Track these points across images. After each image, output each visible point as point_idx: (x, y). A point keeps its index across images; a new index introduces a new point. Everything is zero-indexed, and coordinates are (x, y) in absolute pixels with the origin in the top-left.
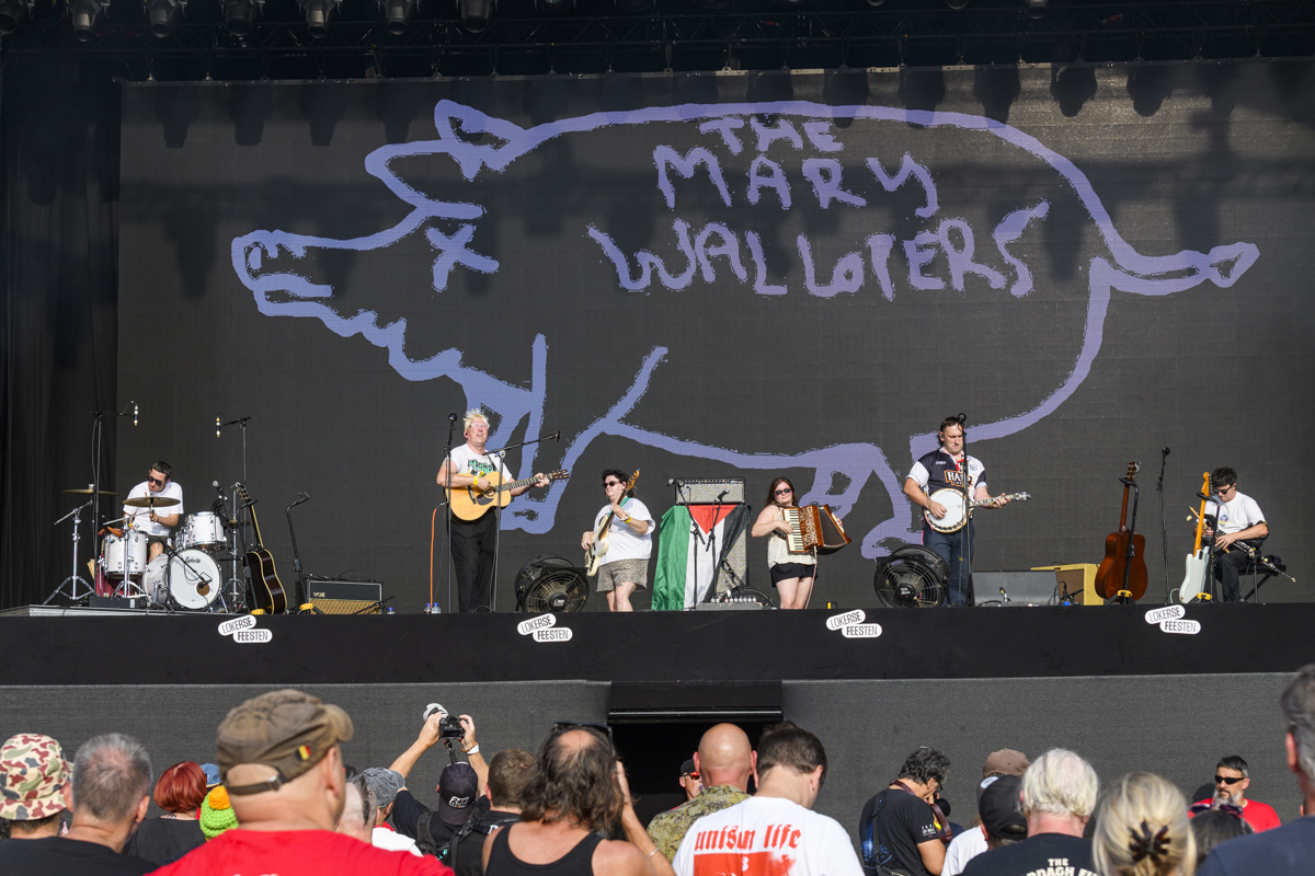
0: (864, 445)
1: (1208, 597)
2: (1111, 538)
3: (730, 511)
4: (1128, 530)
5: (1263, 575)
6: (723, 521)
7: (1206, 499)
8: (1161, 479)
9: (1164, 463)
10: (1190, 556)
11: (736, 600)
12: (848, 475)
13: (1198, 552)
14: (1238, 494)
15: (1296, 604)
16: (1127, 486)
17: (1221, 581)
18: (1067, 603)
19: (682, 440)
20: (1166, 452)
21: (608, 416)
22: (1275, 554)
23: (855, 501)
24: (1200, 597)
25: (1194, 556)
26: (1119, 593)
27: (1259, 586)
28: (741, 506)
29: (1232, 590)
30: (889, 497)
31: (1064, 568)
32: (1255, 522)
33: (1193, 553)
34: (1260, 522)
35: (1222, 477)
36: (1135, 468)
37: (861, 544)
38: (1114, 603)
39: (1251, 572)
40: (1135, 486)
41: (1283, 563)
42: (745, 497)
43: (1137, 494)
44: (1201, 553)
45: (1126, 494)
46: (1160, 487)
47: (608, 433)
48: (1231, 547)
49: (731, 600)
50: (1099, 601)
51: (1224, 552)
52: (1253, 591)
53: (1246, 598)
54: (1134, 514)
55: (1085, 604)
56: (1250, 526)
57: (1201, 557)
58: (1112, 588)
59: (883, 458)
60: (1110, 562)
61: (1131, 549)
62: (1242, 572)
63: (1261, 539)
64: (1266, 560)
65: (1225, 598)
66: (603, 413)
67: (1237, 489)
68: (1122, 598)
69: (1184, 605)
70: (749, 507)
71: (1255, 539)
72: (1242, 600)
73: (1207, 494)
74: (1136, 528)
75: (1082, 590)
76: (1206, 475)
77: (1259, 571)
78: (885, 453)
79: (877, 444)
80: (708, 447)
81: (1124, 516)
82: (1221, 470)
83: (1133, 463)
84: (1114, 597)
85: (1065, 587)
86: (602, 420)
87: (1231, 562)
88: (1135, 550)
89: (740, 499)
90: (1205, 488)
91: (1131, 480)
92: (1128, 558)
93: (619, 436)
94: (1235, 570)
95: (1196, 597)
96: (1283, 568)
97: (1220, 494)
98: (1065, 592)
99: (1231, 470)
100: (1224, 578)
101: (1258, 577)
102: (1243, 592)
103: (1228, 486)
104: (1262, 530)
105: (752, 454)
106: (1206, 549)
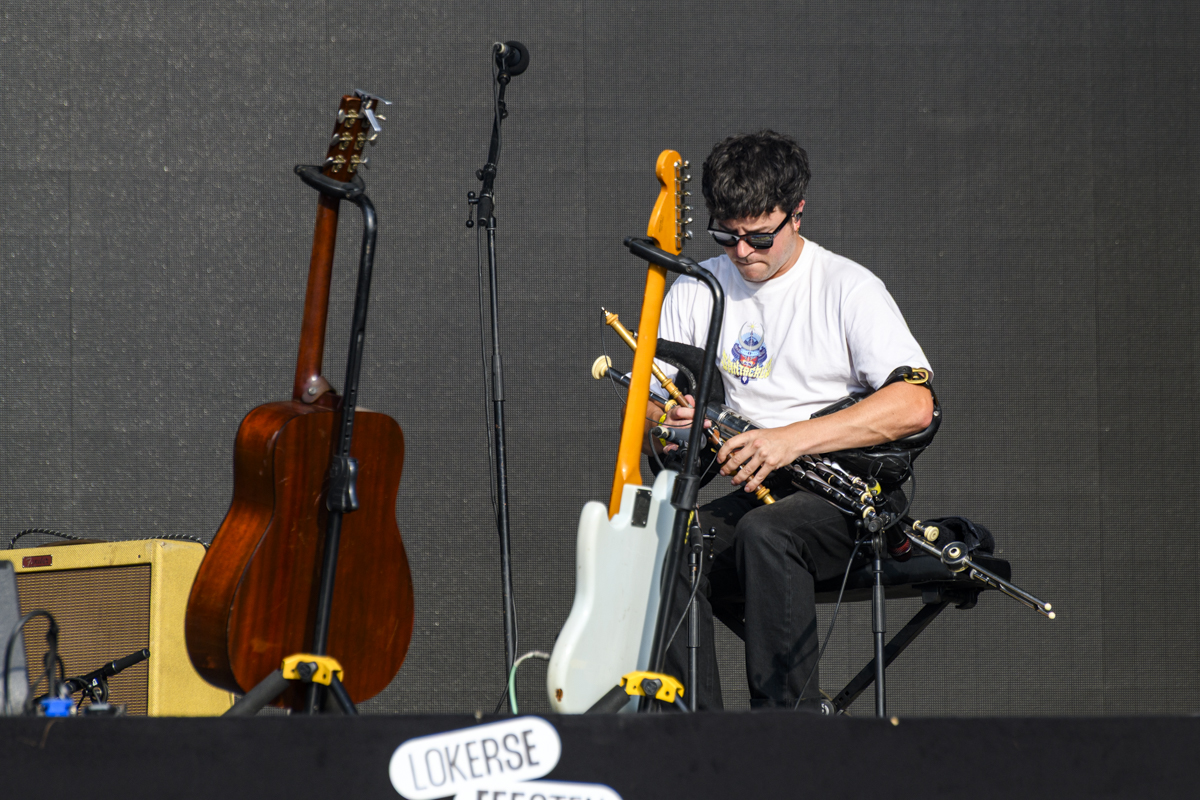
1: (669, 688)
2: (259, 425)
4: (330, 393)
5: (915, 604)
7: (671, 270)
8: (487, 177)
9: (502, 111)
10: (593, 512)
13: (629, 493)
14: (811, 250)
15: (1028, 722)
16: (330, 201)
17: (739, 628)
18: (64, 704)
20: (512, 62)
22: (974, 517)
24: (633, 691)
25: (612, 510)
26: (290, 664)
27: (892, 651)
29: (782, 664)
31: (65, 557)
32: (879, 375)
33: (608, 498)
34: (901, 375)
35: (754, 176)
36: (363, 125)
38: (266, 711)
39: (860, 587)
40: (362, 201)
41: (999, 553)
43: (370, 238)
44: (643, 500)
45: (326, 237)
46: (483, 212)
48: (782, 480)
50: (211, 701)
51: (752, 501)
52: (868, 675)
53: (843, 699)
54: (359, 325)
55: (155, 710)
56: (863, 389)
57: (640, 517)
58: (258, 645)
60: (250, 530)
61: (344, 478)
62: (826, 589)
63: (911, 444)
64: (931, 532)
65: (757, 698)
67: (810, 232)
68: (301, 688)
69: (560, 722)
71: (886, 446)
72: (827, 709)
73: (669, 243)
74: (362, 387)
75: (142, 656)
76: (667, 162)
77: (897, 585)
81: (314, 331)
82: (748, 142)
83: (357, 104)
84: (269, 684)
85: (53, 635)
87: (783, 545)
88: (359, 479)
90: (663, 221)
91: (347, 174)
92: (329, 515)
94: (797, 580)
95: (618, 691)
96: (1003, 569)
97: (744, 249)
98: (53, 659)
99: (787, 145)
100: (753, 616)
101: (890, 612)
102: (833, 673)
103: (778, 216)
104: (910, 409)
106: (664, 485)
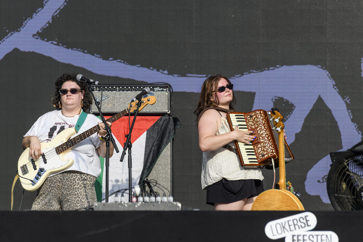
0: (308, 67)
3: (152, 123)
6: (144, 136)
11: (147, 199)
12: (291, 100)
19: (106, 58)
21: (23, 30)
23: (299, 130)
28: (166, 117)
30: (337, 127)
37: (305, 179)
42: (171, 107)
47: (22, 49)
49: (141, 199)
59: (331, 83)
66: (16, 26)
70: (176, 120)
78: (333, 77)
79: (324, 66)
80: (135, 68)
86: (16, 34)
89: (165, 109)
93: (33, 53)
105: (184, 75)
